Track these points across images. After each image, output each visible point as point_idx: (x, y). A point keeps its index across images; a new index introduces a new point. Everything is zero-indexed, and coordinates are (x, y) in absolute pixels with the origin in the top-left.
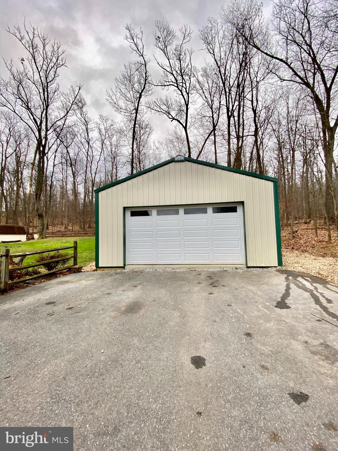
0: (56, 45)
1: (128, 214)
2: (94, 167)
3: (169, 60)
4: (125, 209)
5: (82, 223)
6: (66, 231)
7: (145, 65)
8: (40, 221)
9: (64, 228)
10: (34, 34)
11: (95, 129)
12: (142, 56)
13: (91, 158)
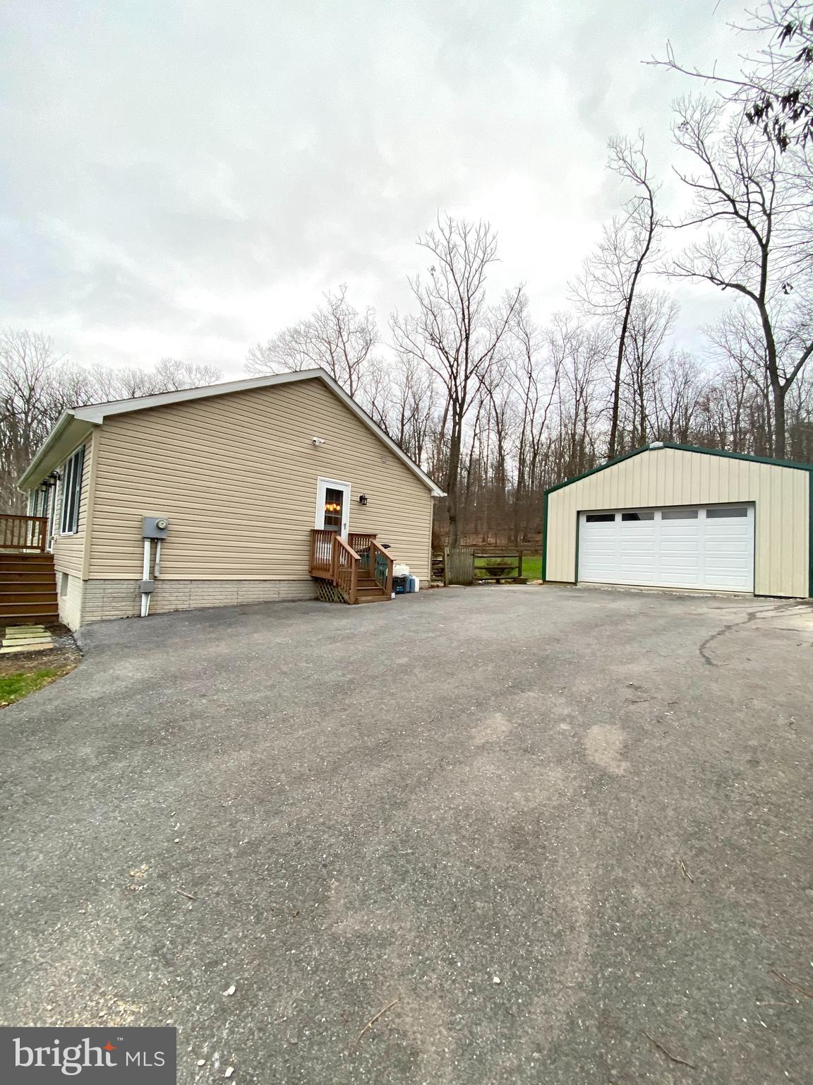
0: (483, 228)
1: (583, 519)
2: (538, 419)
3: (709, 163)
4: (579, 513)
5: (512, 532)
6: (484, 546)
7: (651, 200)
8: (452, 527)
9: (480, 540)
10: (450, 228)
11: (543, 343)
12: (644, 183)
13: (534, 402)
